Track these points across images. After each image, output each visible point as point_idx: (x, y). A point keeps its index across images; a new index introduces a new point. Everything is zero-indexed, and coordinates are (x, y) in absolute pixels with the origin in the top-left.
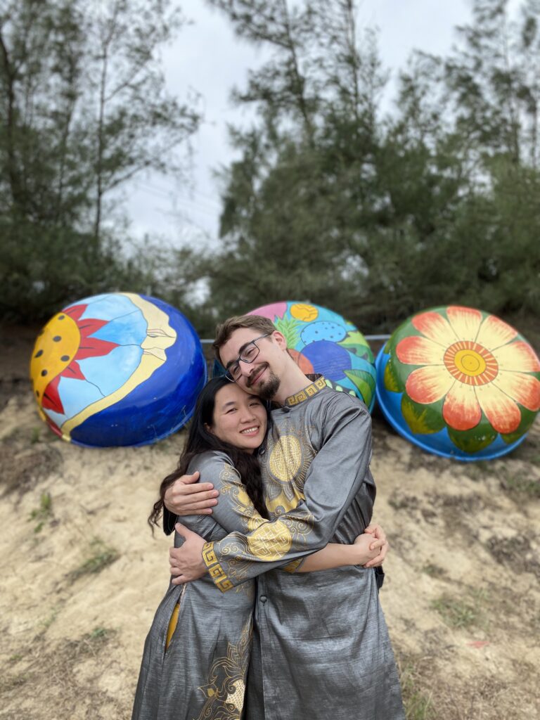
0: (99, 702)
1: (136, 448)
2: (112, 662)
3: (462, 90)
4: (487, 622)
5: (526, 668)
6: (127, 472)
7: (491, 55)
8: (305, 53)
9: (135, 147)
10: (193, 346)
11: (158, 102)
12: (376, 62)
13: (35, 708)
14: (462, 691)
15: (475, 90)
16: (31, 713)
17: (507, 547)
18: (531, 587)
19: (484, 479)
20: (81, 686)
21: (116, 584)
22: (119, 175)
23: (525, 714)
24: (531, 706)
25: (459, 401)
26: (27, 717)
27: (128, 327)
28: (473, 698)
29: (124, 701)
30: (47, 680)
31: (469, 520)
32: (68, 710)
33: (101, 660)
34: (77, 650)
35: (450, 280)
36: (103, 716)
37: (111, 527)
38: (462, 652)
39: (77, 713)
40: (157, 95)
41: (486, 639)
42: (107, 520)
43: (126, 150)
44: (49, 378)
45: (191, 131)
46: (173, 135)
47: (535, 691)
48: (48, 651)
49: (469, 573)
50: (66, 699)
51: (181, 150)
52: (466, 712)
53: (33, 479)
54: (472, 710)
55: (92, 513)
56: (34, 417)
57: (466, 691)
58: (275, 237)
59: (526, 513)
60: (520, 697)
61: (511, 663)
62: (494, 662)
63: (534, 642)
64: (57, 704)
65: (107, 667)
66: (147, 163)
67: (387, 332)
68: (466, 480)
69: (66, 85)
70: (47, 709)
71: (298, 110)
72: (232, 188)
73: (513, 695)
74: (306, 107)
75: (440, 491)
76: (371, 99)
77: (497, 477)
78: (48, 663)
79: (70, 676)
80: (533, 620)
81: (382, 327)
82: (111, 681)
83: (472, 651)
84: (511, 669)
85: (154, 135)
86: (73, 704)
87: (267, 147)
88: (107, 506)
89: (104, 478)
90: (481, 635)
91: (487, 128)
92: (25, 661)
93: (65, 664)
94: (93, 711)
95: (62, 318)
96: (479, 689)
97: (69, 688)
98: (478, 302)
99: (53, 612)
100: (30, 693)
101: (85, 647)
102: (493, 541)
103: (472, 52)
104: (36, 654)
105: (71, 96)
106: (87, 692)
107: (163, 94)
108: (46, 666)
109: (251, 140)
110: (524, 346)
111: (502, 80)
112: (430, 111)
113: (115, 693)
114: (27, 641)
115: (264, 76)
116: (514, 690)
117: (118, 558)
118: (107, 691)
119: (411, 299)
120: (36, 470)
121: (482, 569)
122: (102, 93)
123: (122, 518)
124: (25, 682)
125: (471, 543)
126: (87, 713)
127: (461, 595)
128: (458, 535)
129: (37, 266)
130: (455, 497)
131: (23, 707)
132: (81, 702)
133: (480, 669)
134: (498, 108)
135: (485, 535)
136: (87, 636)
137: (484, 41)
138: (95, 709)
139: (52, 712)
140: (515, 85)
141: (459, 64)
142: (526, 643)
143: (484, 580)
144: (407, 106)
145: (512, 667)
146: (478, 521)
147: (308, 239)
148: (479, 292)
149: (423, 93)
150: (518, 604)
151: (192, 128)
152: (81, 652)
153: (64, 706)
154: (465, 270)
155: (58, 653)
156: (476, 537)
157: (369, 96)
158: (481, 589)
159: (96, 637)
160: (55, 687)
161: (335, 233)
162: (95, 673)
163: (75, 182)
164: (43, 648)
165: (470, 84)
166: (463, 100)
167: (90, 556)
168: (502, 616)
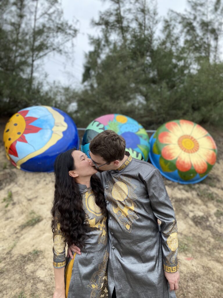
0: (36, 282)
1: (49, 173)
2: (42, 265)
3: (188, 28)
4: (192, 250)
5: (208, 269)
6: (45, 183)
7: (201, 14)
8: (124, 6)
9: (49, 42)
10: (74, 130)
11: (60, 22)
12: (156, 13)
13: (9, 284)
14: (183, 278)
15: (193, 28)
16: (8, 286)
17: (200, 219)
18: (209, 236)
19: (191, 191)
20: (28, 274)
21: (41, 231)
22: (41, 54)
23: (208, 288)
24: (210, 285)
25: (183, 159)
26: (6, 288)
27: (46, 121)
28: (188, 281)
29: (47, 282)
30: (13, 272)
31: (184, 208)
32: (23, 285)
33: (37, 264)
34: (26, 259)
35: (181, 109)
36: (39, 288)
37: (39, 206)
38: (183, 262)
39: (27, 286)
40: (60, 19)
41: (191, 257)
42: (37, 203)
43: (45, 43)
44: (12, 141)
45: (73, 37)
46: (66, 38)
47: (212, 278)
48: (13, 259)
49: (185, 230)
50: (22, 280)
51: (69, 44)
52: (185, 287)
53: (4, 184)
54: (187, 286)
55: (30, 200)
56: (4, 157)
57: (185, 278)
58: (110, 86)
59: (207, 206)
60: (206, 281)
61: (202, 267)
62: (195, 267)
63: (210, 258)
64: (19, 282)
65: (39, 267)
66: (54, 49)
67: (153, 129)
68: (184, 192)
69: (18, 11)
70: (14, 284)
71: (120, 31)
72: (89, 62)
73: (203, 280)
74: (123, 30)
75: (174, 196)
76: (152, 29)
77: (196, 191)
78: (13, 264)
79: (23, 270)
80: (210, 249)
81: (152, 126)
82: (41, 273)
83: (187, 262)
84: (202, 270)
85: (57, 37)
86: (25, 282)
87: (104, 46)
88: (36, 197)
89: (35, 185)
90: (190, 255)
91: (197, 45)
92: (3, 263)
93: (21, 265)
94: (34, 285)
95: (18, 116)
96: (190, 278)
97: (23, 276)
98: (191, 118)
99: (14, 242)
100: (6, 277)
101: (30, 258)
102: (195, 217)
103: (193, 12)
104: (8, 260)
105: (21, 16)
106: (32, 277)
107: (62, 19)
108: (12, 265)
109: (98, 42)
110: (210, 138)
111: (205, 25)
112: (175, 36)
113: (43, 278)
114: (3, 254)
115: (106, 15)
116: (203, 278)
117: (42, 220)
118: (40, 277)
119: (164, 116)
120: (5, 181)
121: (190, 228)
122: (35, 16)
123: (43, 203)
124: (4, 272)
125: (186, 218)
126: (32, 286)
127: (182, 239)
128: (181, 214)
129: (6, 92)
130: (180, 199)
131: (3, 283)
132: (29, 282)
133: (190, 269)
134: (203, 37)
135: (191, 215)
136: (30, 253)
137: (199, 8)
138: (35, 285)
139: (16, 286)
140: (210, 28)
141: (187, 17)
142: (207, 259)
143: (191, 233)
144: (166, 33)
145: (202, 269)
146: (188, 208)
147: (123, 87)
148: (192, 114)
149: (173, 28)
150: (204, 243)
151: (74, 35)
152: (28, 260)
153: (21, 283)
154: (187, 105)
155: (17, 260)
156: (188, 215)
157: (151, 27)
158: (190, 236)
159: (34, 254)
160: (17, 275)
161: (133, 85)
162: (34, 269)
163: (22, 55)
164: (11, 258)
165: (191, 26)
166: (188, 32)
167: (30, 219)
168: (198, 248)
